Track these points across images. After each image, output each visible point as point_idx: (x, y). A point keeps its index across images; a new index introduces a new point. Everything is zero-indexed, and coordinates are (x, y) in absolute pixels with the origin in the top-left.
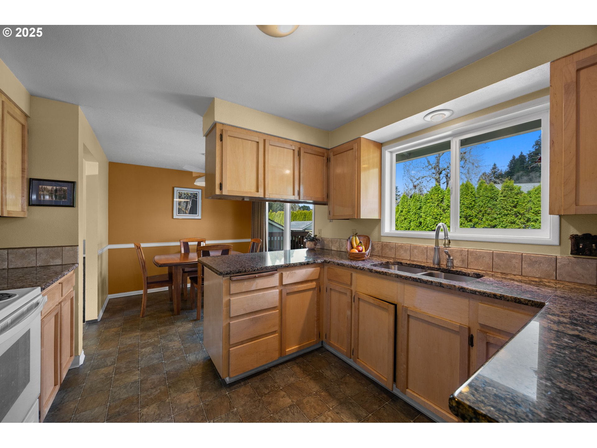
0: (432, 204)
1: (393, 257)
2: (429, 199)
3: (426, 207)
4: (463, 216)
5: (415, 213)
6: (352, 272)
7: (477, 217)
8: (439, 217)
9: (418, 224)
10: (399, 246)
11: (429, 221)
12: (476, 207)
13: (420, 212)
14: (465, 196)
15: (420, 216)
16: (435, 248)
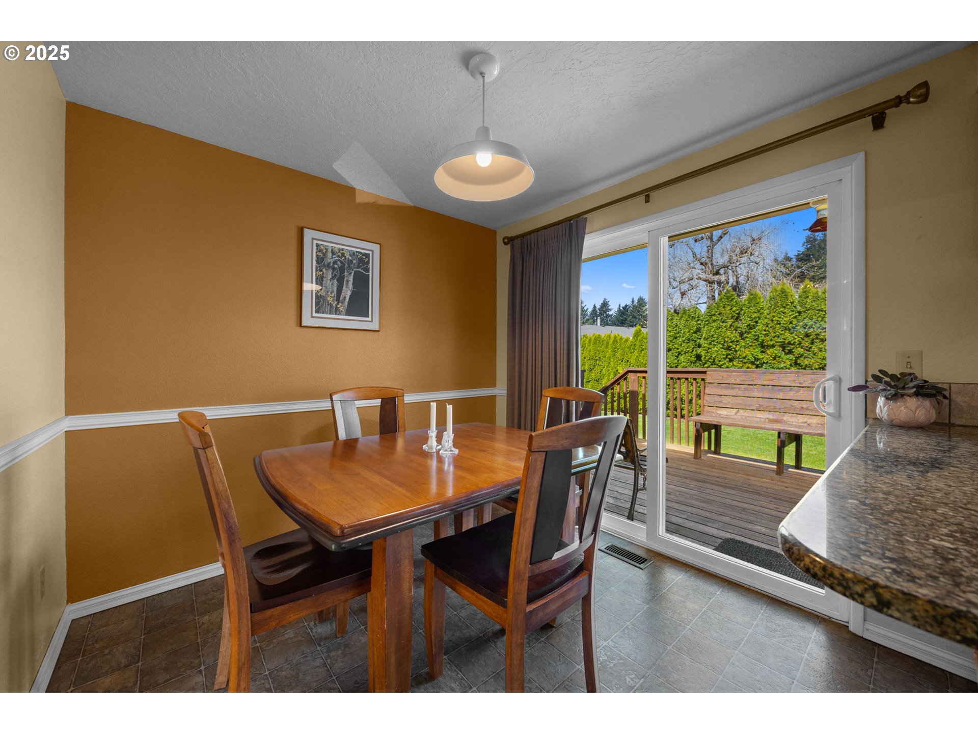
0: (721, 324)
2: (714, 315)
3: (710, 328)
4: (778, 344)
5: (689, 340)
7: (802, 345)
8: (734, 346)
9: (693, 359)
11: (716, 353)
12: (798, 328)
13: (697, 338)
14: (781, 309)
15: (696, 345)
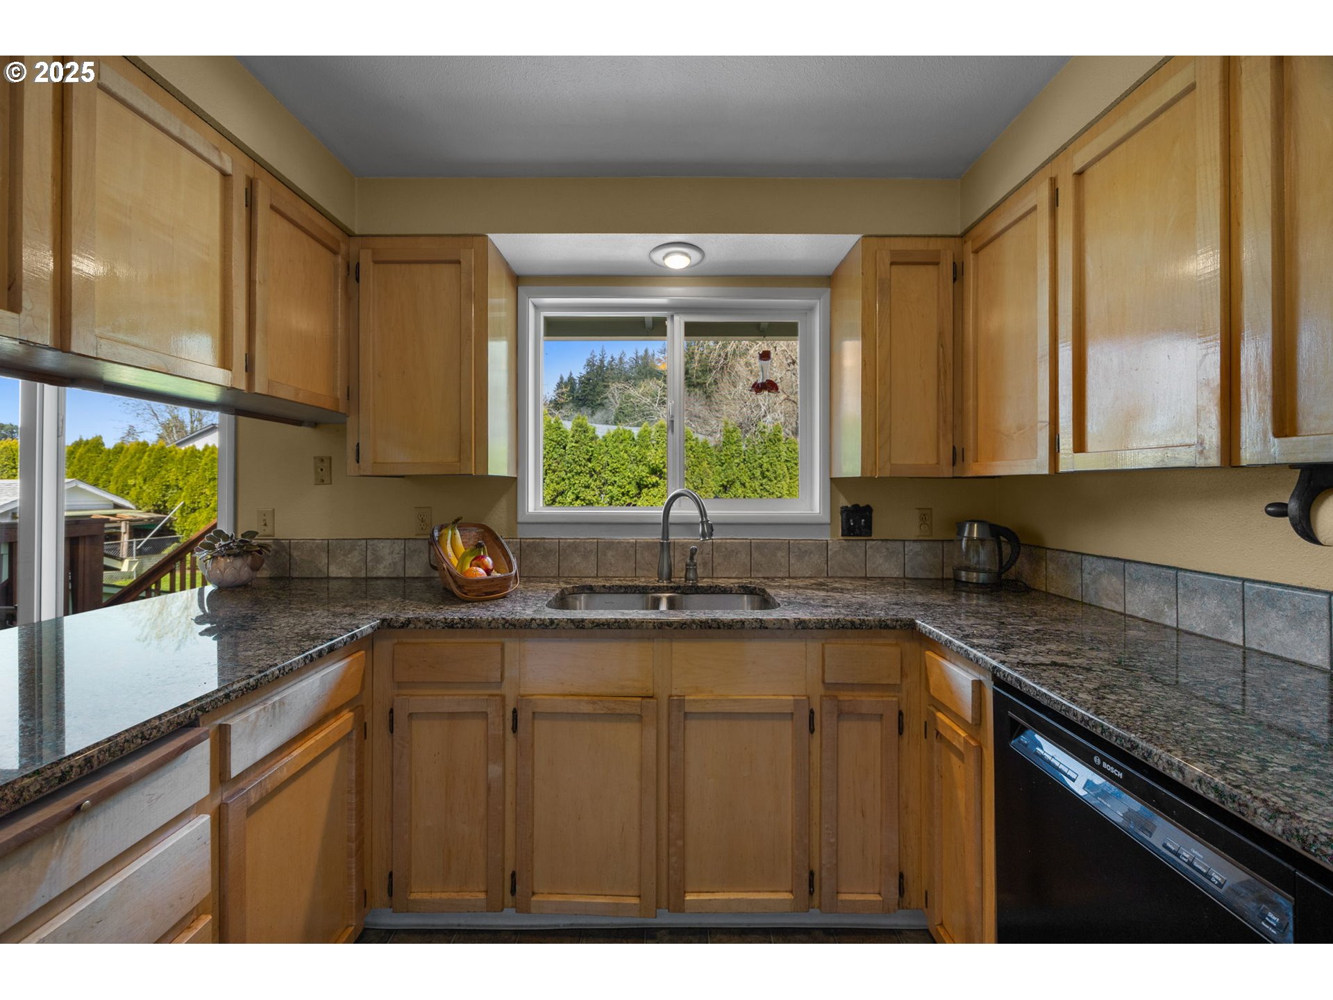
1: (552, 575)
6: (503, 640)
10: (569, 545)
16: (662, 544)
